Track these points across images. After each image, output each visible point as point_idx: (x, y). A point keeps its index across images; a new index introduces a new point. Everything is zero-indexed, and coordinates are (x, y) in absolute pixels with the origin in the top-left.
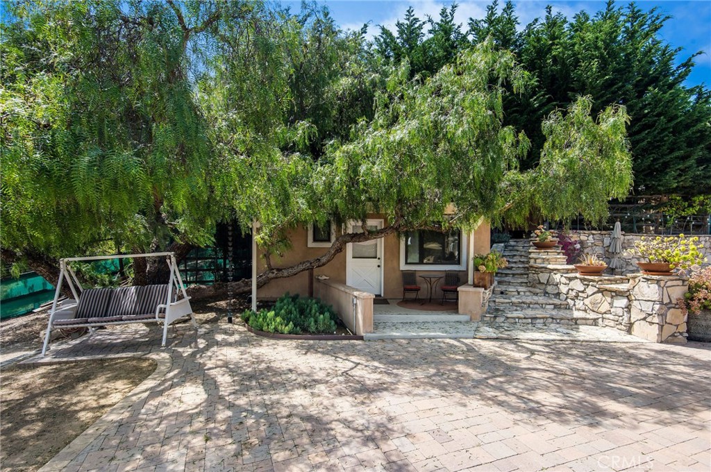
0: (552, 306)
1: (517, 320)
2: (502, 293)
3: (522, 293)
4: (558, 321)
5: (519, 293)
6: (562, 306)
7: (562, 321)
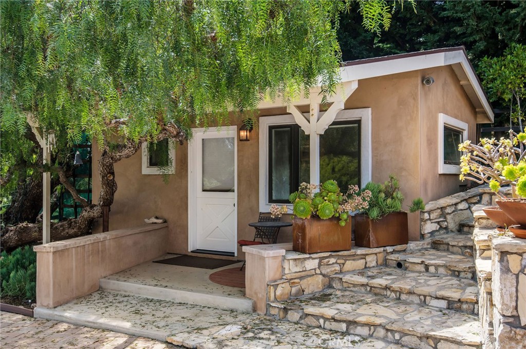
0: (443, 304)
1: (322, 321)
2: (399, 265)
3: (432, 269)
4: (397, 336)
5: (427, 268)
6: (465, 306)
7: (405, 339)
